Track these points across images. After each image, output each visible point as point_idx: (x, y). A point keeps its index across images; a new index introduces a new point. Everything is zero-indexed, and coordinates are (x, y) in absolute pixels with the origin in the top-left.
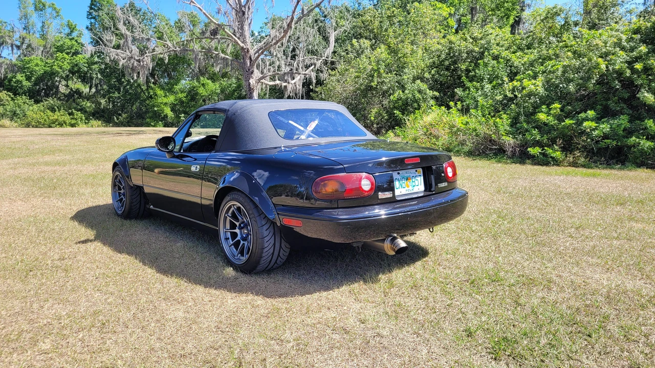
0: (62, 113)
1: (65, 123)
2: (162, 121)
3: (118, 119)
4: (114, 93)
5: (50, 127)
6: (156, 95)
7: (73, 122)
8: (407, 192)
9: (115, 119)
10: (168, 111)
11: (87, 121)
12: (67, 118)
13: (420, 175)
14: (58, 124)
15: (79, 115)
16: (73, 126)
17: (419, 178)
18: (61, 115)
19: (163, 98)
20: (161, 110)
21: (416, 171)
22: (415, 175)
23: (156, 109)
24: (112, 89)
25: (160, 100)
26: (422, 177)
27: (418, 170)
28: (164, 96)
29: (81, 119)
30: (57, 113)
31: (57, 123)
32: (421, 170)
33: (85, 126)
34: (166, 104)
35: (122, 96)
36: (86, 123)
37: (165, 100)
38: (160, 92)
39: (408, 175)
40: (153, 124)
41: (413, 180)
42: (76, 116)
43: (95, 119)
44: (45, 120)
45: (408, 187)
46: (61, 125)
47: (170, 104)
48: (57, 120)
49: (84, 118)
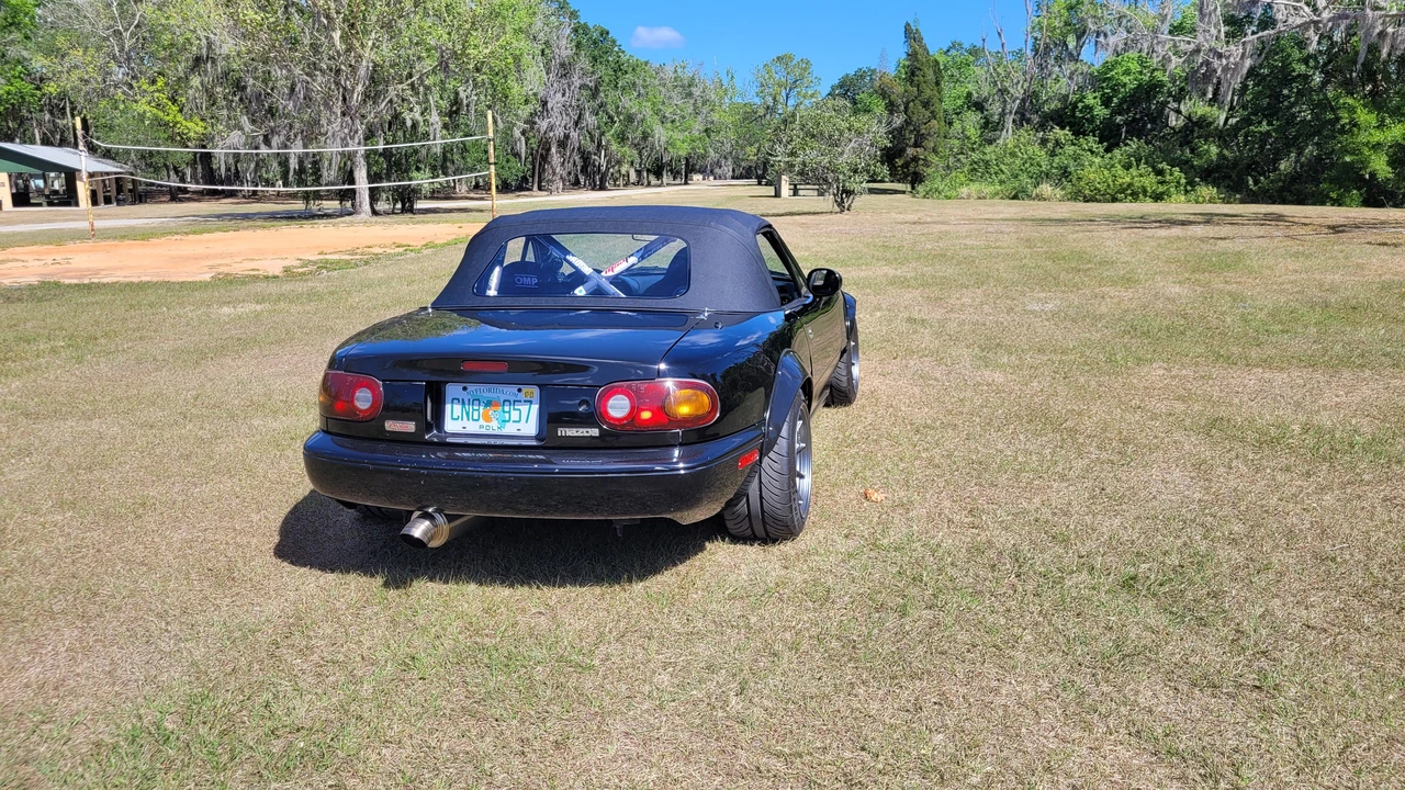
0: (1143, 171)
1: (1145, 192)
2: (1359, 189)
3: (1256, 182)
4: (1260, 123)
5: (1114, 200)
6: (1355, 125)
7: (1161, 189)
8: (483, 431)
9: (1251, 182)
10: (1380, 166)
11: (1189, 188)
12: (1150, 181)
13: (531, 402)
14: (1131, 195)
15: (1176, 174)
16: (1158, 197)
17: (524, 408)
18: (1141, 176)
19: (1372, 131)
20: (1362, 162)
21: (520, 390)
22: (512, 399)
23: (1348, 159)
24: (1256, 115)
25: (1362, 137)
26: (535, 408)
27: (525, 389)
28: (1378, 127)
29: (1178, 182)
30: (1133, 171)
31: (1129, 192)
32: (536, 391)
33: (1183, 198)
34: (1377, 147)
35: (1275, 130)
36: (1186, 192)
37: (1378, 136)
38: (1365, 117)
39: (495, 395)
40: (1334, 195)
41: (507, 409)
42: (1168, 178)
43: (1207, 184)
44: (1109, 186)
45: (488, 419)
46: (1135, 196)
47: (1390, 147)
48: (1130, 185)
49: (1183, 181)
